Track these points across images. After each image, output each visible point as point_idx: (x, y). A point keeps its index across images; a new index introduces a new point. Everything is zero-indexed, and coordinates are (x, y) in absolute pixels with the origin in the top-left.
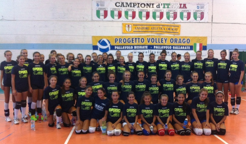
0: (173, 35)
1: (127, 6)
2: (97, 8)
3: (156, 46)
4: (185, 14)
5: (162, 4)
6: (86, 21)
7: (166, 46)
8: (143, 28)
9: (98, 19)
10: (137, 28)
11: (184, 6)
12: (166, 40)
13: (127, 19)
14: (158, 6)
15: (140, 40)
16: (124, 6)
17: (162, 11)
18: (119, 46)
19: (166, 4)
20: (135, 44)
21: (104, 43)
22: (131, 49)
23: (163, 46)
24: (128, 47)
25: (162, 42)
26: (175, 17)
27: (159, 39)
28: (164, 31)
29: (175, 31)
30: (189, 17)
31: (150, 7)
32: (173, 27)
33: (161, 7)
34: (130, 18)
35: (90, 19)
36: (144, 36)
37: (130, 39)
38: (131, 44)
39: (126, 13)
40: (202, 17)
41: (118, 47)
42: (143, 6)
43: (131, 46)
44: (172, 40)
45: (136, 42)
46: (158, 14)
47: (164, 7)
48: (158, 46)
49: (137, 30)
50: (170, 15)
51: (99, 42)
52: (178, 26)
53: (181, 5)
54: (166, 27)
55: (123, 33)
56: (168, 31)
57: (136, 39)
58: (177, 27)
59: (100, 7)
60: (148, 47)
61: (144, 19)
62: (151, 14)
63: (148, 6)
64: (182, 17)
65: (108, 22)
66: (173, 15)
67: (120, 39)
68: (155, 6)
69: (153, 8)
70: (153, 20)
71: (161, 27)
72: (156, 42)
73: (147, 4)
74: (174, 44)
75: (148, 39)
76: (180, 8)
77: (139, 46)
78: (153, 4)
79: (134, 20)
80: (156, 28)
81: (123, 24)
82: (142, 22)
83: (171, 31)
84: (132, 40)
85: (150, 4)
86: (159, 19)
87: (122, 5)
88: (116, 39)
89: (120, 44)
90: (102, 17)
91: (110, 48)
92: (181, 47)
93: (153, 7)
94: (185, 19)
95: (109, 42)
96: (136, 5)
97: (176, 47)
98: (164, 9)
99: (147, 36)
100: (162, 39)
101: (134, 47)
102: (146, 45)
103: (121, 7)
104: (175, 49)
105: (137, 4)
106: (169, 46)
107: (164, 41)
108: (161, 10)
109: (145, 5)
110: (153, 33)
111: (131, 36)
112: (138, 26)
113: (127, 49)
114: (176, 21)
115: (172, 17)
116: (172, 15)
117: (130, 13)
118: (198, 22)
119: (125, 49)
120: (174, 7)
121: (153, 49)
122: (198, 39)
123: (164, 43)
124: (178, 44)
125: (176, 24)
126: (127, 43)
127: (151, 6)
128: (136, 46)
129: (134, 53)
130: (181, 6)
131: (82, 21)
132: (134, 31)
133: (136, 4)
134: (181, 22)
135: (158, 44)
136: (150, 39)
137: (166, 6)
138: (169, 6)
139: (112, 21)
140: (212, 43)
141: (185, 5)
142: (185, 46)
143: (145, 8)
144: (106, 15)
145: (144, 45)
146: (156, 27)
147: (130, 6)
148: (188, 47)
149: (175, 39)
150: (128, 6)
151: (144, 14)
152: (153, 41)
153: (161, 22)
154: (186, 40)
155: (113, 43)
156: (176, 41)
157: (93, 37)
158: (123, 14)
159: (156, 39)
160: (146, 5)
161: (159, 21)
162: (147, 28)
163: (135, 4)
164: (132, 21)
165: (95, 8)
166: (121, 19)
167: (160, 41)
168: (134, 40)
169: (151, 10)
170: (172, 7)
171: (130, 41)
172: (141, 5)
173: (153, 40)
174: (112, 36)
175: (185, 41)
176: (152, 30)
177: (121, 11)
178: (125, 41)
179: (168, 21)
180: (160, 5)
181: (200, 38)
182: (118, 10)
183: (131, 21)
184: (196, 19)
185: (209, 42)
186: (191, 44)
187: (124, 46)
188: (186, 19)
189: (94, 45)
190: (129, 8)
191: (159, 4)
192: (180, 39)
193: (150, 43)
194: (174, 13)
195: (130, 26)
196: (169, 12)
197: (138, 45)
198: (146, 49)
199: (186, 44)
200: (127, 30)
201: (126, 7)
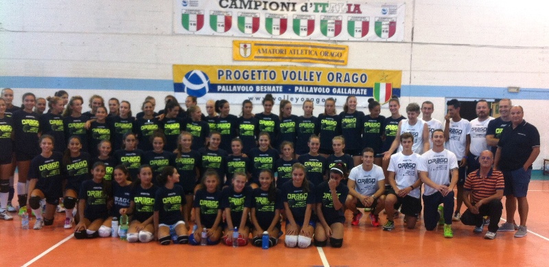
0: (333, 67)
1: (243, 6)
2: (183, 10)
3: (299, 86)
4: (358, 25)
5: (311, 4)
6: (162, 34)
7: (318, 87)
8: (274, 51)
9: (184, 31)
10: (261, 51)
11: (355, 9)
12: (319, 76)
13: (243, 31)
14: (305, 8)
15: (268, 73)
16: (236, 7)
17: (313, 18)
18: (225, 85)
19: (321, 4)
20: (257, 81)
21: (195, 79)
22: (250, 92)
23: (313, 86)
24: (244, 89)
25: (311, 80)
26: (338, 30)
27: (305, 72)
28: (315, 57)
29: (337, 58)
30: (365, 30)
31: (288, 10)
32: (333, 51)
33: (311, 10)
34: (248, 31)
35: (169, 32)
36: (277, 67)
37: (247, 72)
38: (250, 81)
39: (241, 20)
40: (392, 31)
41: (224, 87)
42: (274, 6)
43: (249, 85)
44: (331, 76)
45: (259, 79)
46: (304, 23)
47: (316, 11)
48: (303, 86)
49: (262, 55)
50: (329, 25)
51: (187, 76)
52: (344, 49)
53: (349, 5)
54: (319, 50)
55: (234, 60)
56: (324, 57)
57: (259, 72)
58: (341, 51)
59: (188, 7)
60: (283, 89)
61: (276, 32)
62: (290, 24)
63: (284, 8)
64: (351, 31)
65: (204, 38)
66: (334, 25)
67: (227, 71)
68: (298, 7)
69: (294, 12)
70: (294, 36)
71: (310, 48)
72: (300, 79)
73: (283, 4)
74: (334, 83)
75: (283, 72)
76: (349, 12)
77: (265, 87)
78: (294, 4)
79: (257, 34)
80: (300, 52)
81: (233, 41)
82: (271, 38)
83: (330, 58)
84: (253, 75)
85: (289, 4)
86: (306, 33)
87: (232, 5)
88: (219, 71)
89: (229, 81)
90: (193, 28)
91: (207, 89)
92: (350, 90)
93: (294, 10)
94: (358, 35)
95: (207, 78)
96: (260, 5)
97: (339, 89)
98: (316, 14)
99: (282, 67)
100: (311, 73)
101: (255, 89)
102: (279, 85)
103: (231, 9)
104: (336, 94)
105: (263, 4)
106: (325, 87)
107: (315, 77)
108: (310, 16)
109: (278, 6)
110: (294, 60)
111: (250, 67)
112: (264, 47)
113: (241, 92)
114: (339, 38)
115: (332, 30)
116: (331, 26)
117: (249, 21)
118: (385, 40)
119: (237, 92)
120: (335, 11)
121: (293, 92)
122: (383, 74)
123: (315, 81)
124: (343, 84)
125: (339, 43)
126: (241, 81)
127: (291, 8)
128: (260, 85)
129: (254, 98)
130: (349, 9)
131: (153, 35)
132: (256, 57)
133: (260, 2)
134: (348, 41)
135: (303, 82)
136: (287, 72)
137: (320, 9)
138: (327, 9)
139: (213, 36)
140: (413, 84)
141: (357, 7)
142: (356, 88)
143: (279, 12)
144: (200, 24)
145: (275, 85)
146: (300, 49)
147: (248, 6)
148: (362, 90)
149: (337, 74)
150: (245, 6)
151: (276, 22)
152: (293, 77)
153: (310, 40)
154: (359, 77)
155: (214, 80)
156: (338, 78)
157: (174, 65)
158: (235, 22)
159: (299, 72)
160: (280, 5)
161: (305, 38)
162: (281, 51)
163: (258, 3)
164: (252, 37)
165: (180, 10)
166: (230, 32)
167: (308, 77)
168: (256, 73)
169: (289, 15)
170: (333, 11)
171: (248, 76)
172: (271, 4)
173: (293, 74)
174: (212, 66)
175: (357, 79)
176: (291, 56)
177: (231, 17)
178: (237, 76)
179: (324, 38)
180: (309, 6)
181: (387, 74)
182: (225, 14)
183: (250, 36)
184: (379, 34)
185: (405, 82)
186: (369, 84)
187: (236, 85)
188: (360, 34)
189: (176, 82)
190: (247, 10)
191: (306, 4)
192: (347, 74)
193: (288, 81)
194: (336, 21)
195: (249, 46)
196: (326, 21)
197: (264, 85)
198: (279, 92)
199: (359, 84)
200: (243, 54)
201: (241, 8)
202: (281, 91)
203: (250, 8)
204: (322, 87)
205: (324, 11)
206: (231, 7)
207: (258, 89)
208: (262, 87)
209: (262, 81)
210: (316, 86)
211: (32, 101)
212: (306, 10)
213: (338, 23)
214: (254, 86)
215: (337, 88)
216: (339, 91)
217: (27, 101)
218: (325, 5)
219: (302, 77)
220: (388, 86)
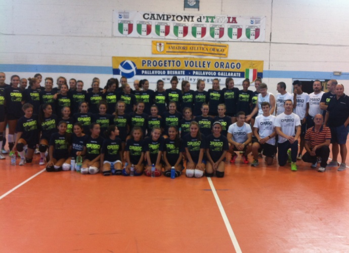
0: (218, 58)
1: (159, 18)
2: (119, 21)
3: (196, 71)
4: (235, 31)
5: (204, 17)
6: (105, 37)
7: (208, 71)
8: (179, 48)
9: (120, 34)
10: (171, 48)
11: (233, 20)
12: (209, 64)
13: (159, 35)
14: (200, 20)
15: (175, 63)
16: (154, 19)
17: (205, 26)
18: (147, 70)
19: (210, 17)
20: (168, 68)
21: (127, 66)
22: (163, 75)
23: (205, 71)
24: (159, 72)
25: (204, 67)
26: (221, 34)
27: (200, 62)
28: (206, 52)
29: (221, 53)
30: (239, 34)
31: (188, 21)
32: (218, 48)
33: (204, 21)
34: (162, 35)
35: (110, 35)
36: (181, 58)
37: (161, 61)
38: (163, 67)
39: (158, 28)
40: (257, 35)
41: (146, 71)
42: (179, 18)
43: (162, 70)
44: (217, 64)
45: (170, 66)
46: (199, 30)
47: (207, 21)
48: (198, 71)
49: (171, 50)
50: (215, 31)
51: (121, 64)
52: (225, 46)
53: (229, 18)
54: (209, 47)
55: (153, 54)
56: (213, 52)
57: (169, 61)
58: (223, 48)
59: (123, 19)
60: (185, 73)
61: (180, 35)
62: (190, 30)
63: (186, 20)
64: (230, 35)
65: (134, 39)
66: (219, 31)
67: (148, 61)
68: (195, 19)
69: (192, 23)
70: (192, 38)
71: (203, 46)
72: (196, 66)
73: (185, 17)
74: (219, 69)
75: (185, 62)
76: (229, 22)
77: (173, 72)
78: (192, 17)
79: (168, 37)
80: (196, 48)
81: (152, 41)
82: (178, 39)
83: (216, 52)
84: (165, 63)
85: (189, 17)
86: (200, 36)
87: (151, 17)
88: (143, 61)
89: (149, 67)
90: (125, 33)
91: (135, 73)
92: (229, 73)
93: (192, 21)
94: (235, 37)
95: (135, 65)
96: (170, 18)
97: (222, 73)
98: (207, 23)
99: (185, 58)
100: (204, 62)
101: (166, 73)
102: (183, 70)
103: (151, 20)
104: (220, 76)
105: (172, 17)
106: (213, 72)
107: (206, 65)
108: (203, 25)
109: (182, 18)
110: (192, 54)
111: (163, 58)
112: (173, 45)
113: (157, 75)
114: (222, 39)
115: (218, 34)
116: (217, 31)
117: (163, 28)
118: (252, 41)
119: (155, 75)
120: (220, 22)
121: (192, 75)
123: (207, 68)
124: (224, 69)
125: (222, 43)
126: (158, 67)
127: (190, 19)
129: (166, 79)
130: (229, 20)
131: (99, 37)
132: (167, 52)
134: (228, 41)
135: (198, 68)
136: (188, 62)
137: (210, 20)
138: (214, 20)
139: (139, 38)
140: (270, 69)
141: (234, 19)
142: (234, 72)
143: (182, 22)
144: (130, 30)
145: (180, 70)
146: (196, 46)
147: (162, 18)
148: (237, 74)
149: (221, 63)
150: (160, 18)
151: (181, 29)
152: (192, 65)
153: (203, 40)
155: (140, 67)
156: (222, 65)
157: (113, 57)
158: (153, 29)
159: (196, 62)
160: (183, 18)
161: (200, 39)
162: (184, 48)
163: (169, 17)
164: (165, 39)
165: (117, 21)
166: (150, 35)
167: (202, 65)
168: (167, 62)
169: (189, 24)
170: (218, 22)
171: (162, 64)
172: (177, 17)
173: (192, 63)
174: (138, 58)
175: (234, 66)
176: (190, 51)
177: (151, 25)
178: (155, 64)
179: (212, 39)
180: (202, 18)
181: (253, 63)
182: (147, 23)
183: (164, 38)
184: (248, 37)
185: (266, 68)
186: (242, 69)
187: (154, 70)
188: (236, 37)
189: (114, 68)
190: (161, 21)
191: (201, 17)
192: (228, 63)
193: (189, 68)
194: (220, 28)
195: (162, 44)
196: (214, 28)
198: (182, 75)
199: (235, 69)
200: (159, 50)
201: (157, 19)
202: (184, 74)
203: (164, 19)
204: (211, 71)
205: (212, 21)
206: (151, 19)
207: (168, 72)
208: (171, 71)
209: (171, 67)
210: (207, 71)
211: (17, 80)
212: (201, 21)
213: (222, 30)
214: (166, 71)
215: (221, 72)
216: (222, 74)
217: (14, 80)
218: (213, 18)
219: (198, 65)
220: (255, 71)
